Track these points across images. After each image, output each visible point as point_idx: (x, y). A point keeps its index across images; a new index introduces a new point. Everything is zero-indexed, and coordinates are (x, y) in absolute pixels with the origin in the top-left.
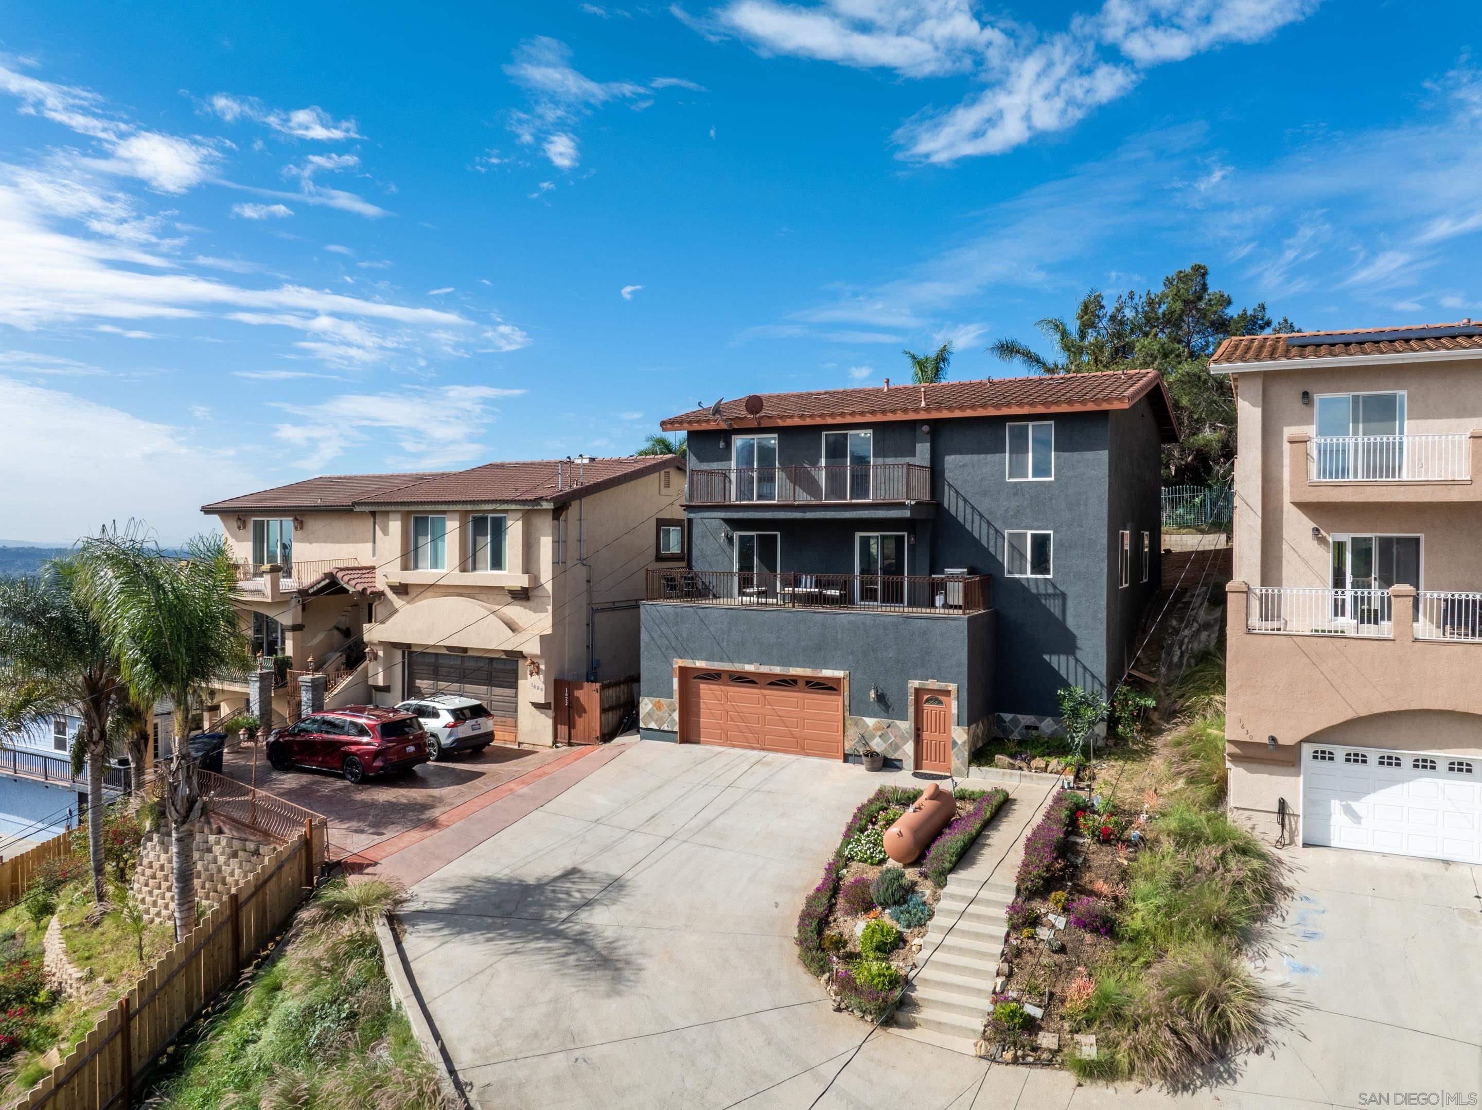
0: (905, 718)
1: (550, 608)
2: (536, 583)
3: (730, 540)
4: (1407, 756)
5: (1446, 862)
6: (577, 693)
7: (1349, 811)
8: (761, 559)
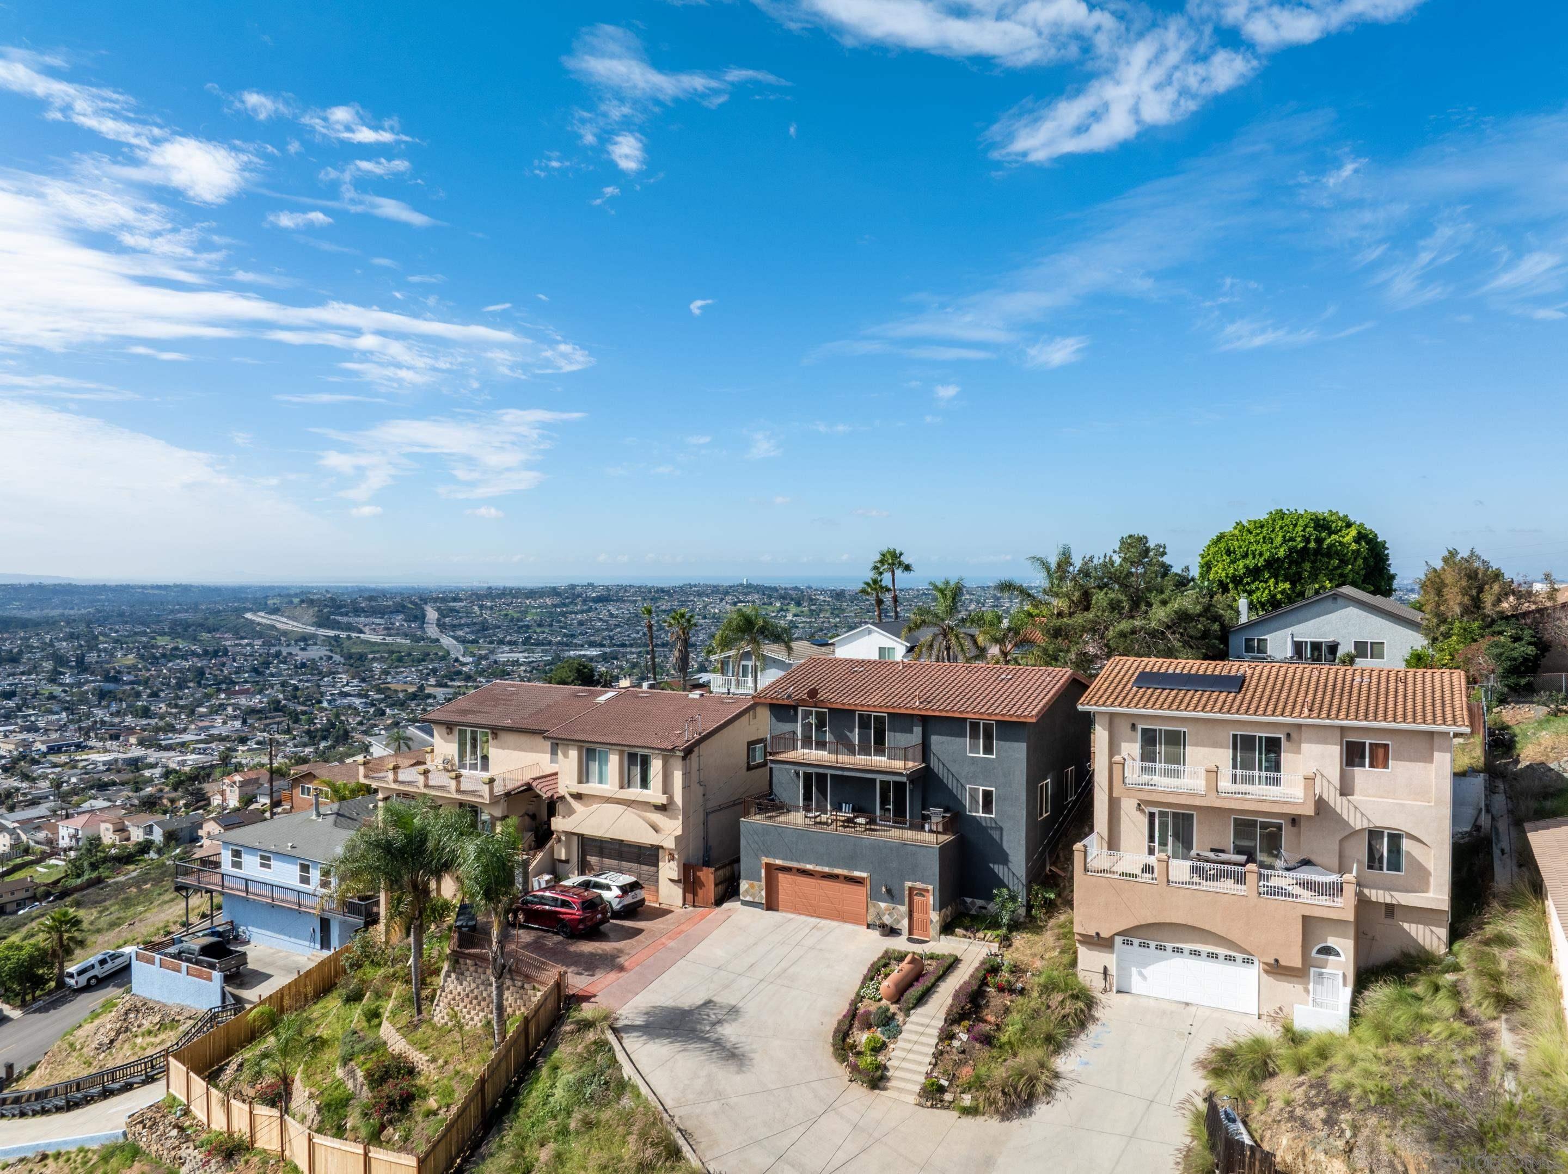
0: (903, 904)
1: (681, 817)
2: (671, 799)
3: (797, 774)
4: (1169, 946)
5: (1187, 1004)
6: (699, 874)
7: (1141, 974)
8: (817, 788)
